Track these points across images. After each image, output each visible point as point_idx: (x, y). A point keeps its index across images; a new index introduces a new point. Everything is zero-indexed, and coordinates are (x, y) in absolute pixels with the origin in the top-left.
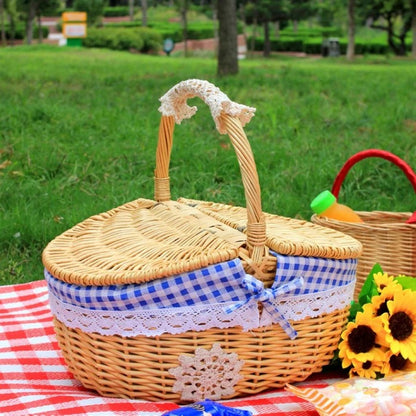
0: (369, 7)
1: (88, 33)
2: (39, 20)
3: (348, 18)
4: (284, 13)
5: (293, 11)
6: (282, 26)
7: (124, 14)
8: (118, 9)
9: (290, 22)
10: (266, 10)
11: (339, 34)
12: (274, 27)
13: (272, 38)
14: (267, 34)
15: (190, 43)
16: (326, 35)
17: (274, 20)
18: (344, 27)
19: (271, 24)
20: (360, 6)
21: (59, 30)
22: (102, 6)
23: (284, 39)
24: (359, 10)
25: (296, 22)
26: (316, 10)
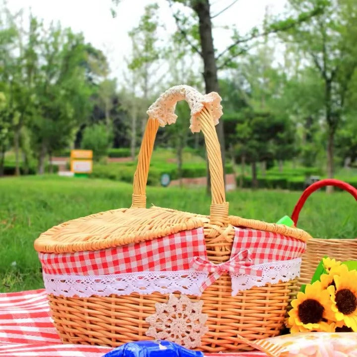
0: (347, 148)
1: (93, 169)
2: (50, 160)
3: (328, 159)
4: (270, 154)
5: (278, 152)
6: (269, 167)
7: (126, 155)
8: (121, 150)
9: (275, 162)
10: (253, 151)
11: (320, 173)
12: (261, 166)
13: (259, 177)
14: (255, 174)
15: (184, 180)
16: (308, 174)
17: (261, 161)
18: (325, 168)
19: (258, 165)
20: (339, 146)
21: (68, 168)
22: (106, 146)
23: (271, 178)
24: (338, 151)
25: (281, 162)
26: (299, 151)
